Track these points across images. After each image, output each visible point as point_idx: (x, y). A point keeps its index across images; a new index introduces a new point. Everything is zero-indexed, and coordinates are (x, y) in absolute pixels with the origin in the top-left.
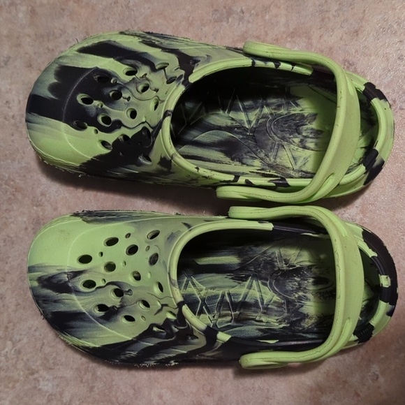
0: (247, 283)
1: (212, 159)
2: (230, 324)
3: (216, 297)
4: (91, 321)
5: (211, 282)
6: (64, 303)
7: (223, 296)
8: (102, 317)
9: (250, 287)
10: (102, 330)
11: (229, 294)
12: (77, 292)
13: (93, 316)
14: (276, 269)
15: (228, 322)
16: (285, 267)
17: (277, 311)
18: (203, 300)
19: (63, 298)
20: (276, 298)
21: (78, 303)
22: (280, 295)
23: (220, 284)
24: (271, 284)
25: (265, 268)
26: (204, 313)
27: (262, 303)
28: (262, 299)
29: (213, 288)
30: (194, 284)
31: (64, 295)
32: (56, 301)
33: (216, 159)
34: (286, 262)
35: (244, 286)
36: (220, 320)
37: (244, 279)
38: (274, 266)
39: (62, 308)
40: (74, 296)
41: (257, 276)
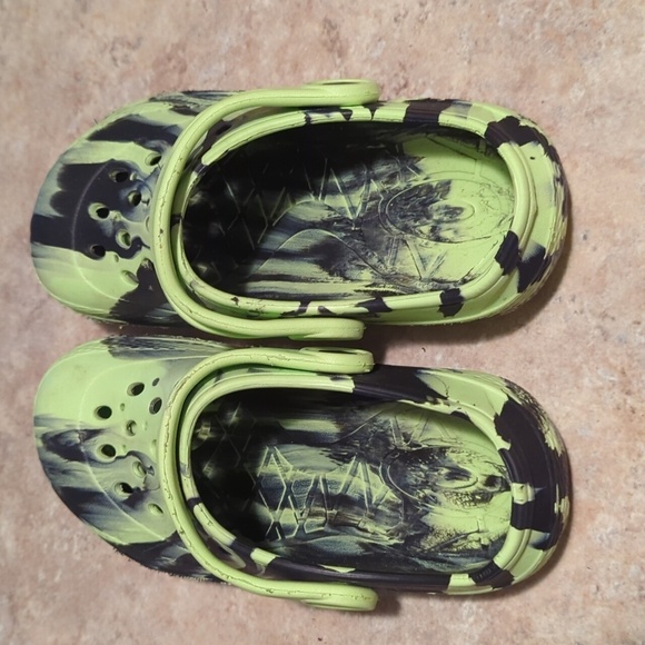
0: (350, 466)
1: (303, 276)
2: (322, 528)
3: (305, 482)
4: (111, 507)
5: (301, 458)
6: (74, 476)
7: (316, 482)
8: (126, 502)
9: (354, 473)
10: (127, 520)
11: (324, 481)
12: (92, 461)
13: (114, 500)
14: (392, 448)
15: (319, 525)
16: (405, 446)
17: (390, 517)
18: (289, 485)
19: (74, 468)
20: (390, 495)
21: (93, 477)
22: (396, 491)
23: (312, 463)
24: (384, 471)
25: (374, 444)
26: (289, 506)
27: (370, 501)
28: (370, 495)
29: (303, 469)
30: (277, 459)
31: (75, 465)
32: (65, 472)
33: (309, 276)
34: (407, 438)
35: (345, 470)
36: (309, 520)
37: (345, 459)
38: (388, 444)
39: (73, 483)
40: (87, 467)
41: (364, 457)
